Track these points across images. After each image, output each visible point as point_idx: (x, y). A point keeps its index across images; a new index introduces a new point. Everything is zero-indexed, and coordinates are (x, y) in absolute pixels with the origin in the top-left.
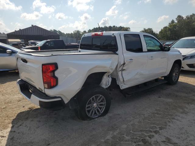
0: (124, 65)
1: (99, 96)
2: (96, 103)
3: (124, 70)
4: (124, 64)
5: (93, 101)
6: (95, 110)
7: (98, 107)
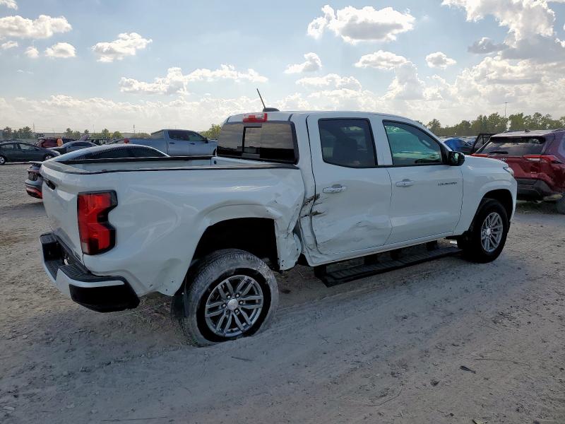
0: (317, 201)
1: (243, 278)
2: (236, 297)
3: (316, 213)
4: (316, 197)
5: (228, 293)
6: (233, 316)
7: (242, 309)
